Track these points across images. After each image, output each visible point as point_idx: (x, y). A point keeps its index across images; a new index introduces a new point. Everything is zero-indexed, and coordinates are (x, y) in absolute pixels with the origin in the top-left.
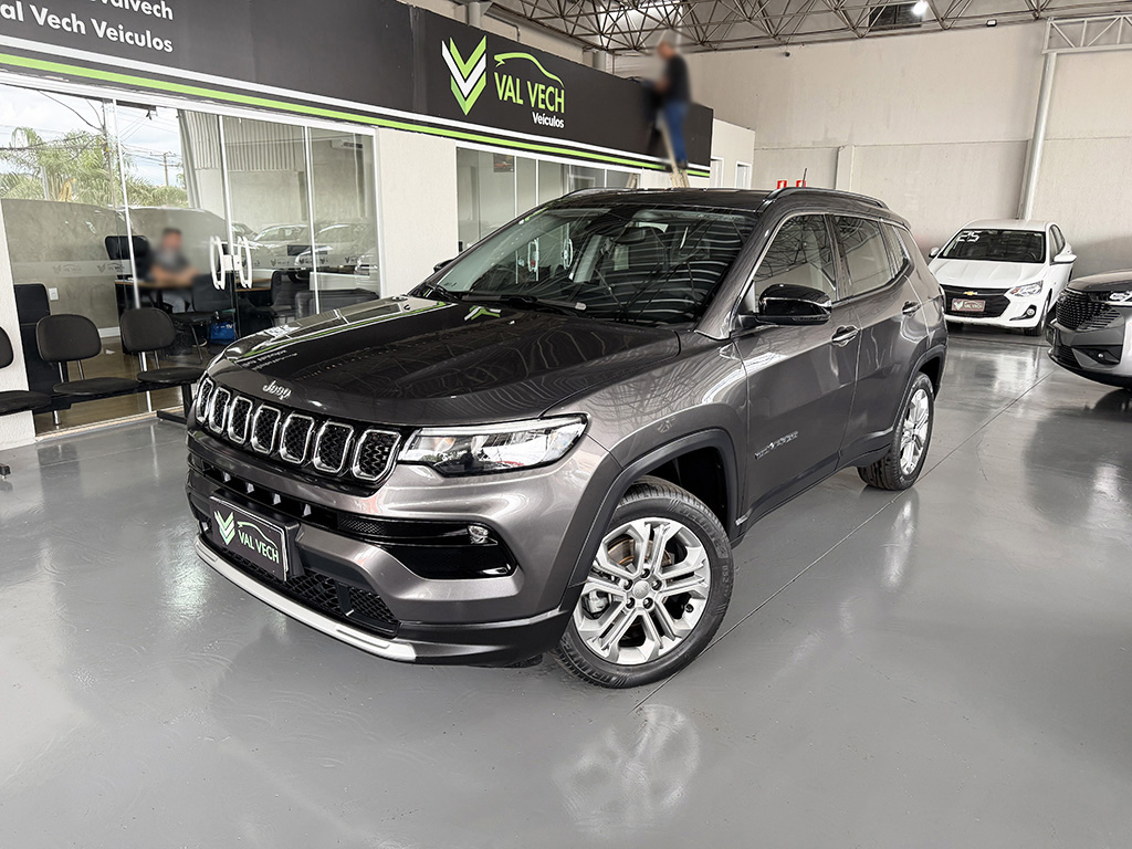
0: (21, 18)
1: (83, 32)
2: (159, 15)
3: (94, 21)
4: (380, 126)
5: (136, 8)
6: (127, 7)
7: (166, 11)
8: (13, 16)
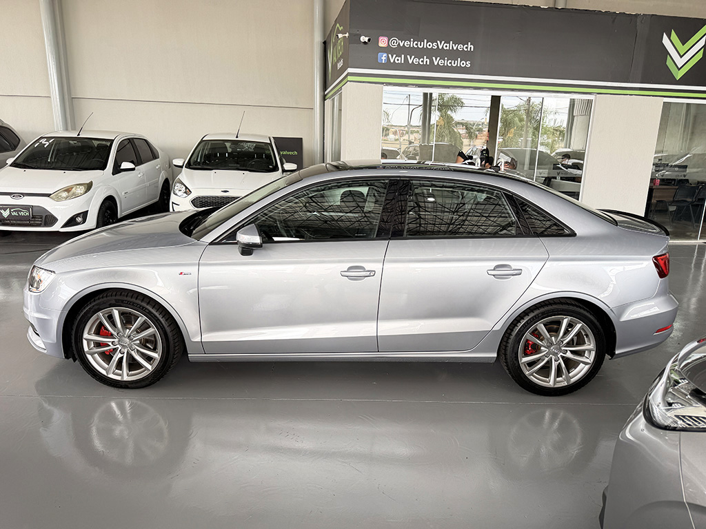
0: (403, 62)
1: (428, 63)
2: (466, 50)
3: (434, 58)
4: (598, 94)
5: (455, 48)
6: (451, 48)
7: (470, 47)
8: (399, 62)
